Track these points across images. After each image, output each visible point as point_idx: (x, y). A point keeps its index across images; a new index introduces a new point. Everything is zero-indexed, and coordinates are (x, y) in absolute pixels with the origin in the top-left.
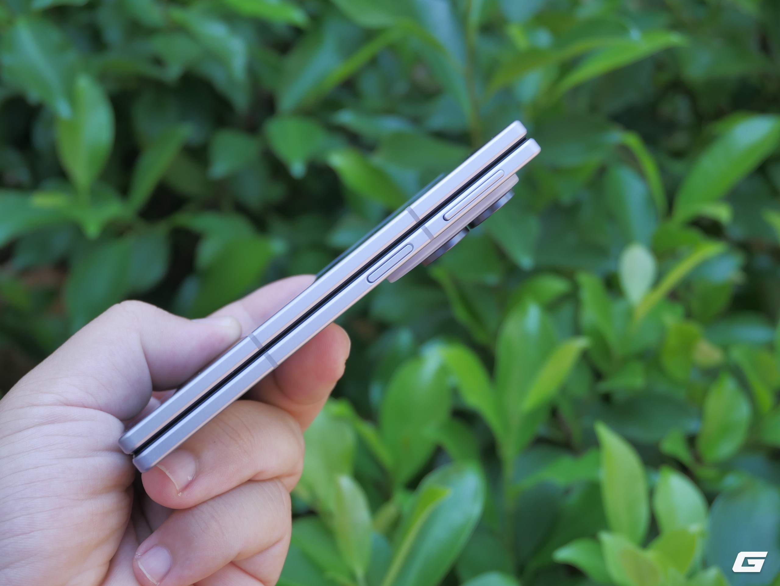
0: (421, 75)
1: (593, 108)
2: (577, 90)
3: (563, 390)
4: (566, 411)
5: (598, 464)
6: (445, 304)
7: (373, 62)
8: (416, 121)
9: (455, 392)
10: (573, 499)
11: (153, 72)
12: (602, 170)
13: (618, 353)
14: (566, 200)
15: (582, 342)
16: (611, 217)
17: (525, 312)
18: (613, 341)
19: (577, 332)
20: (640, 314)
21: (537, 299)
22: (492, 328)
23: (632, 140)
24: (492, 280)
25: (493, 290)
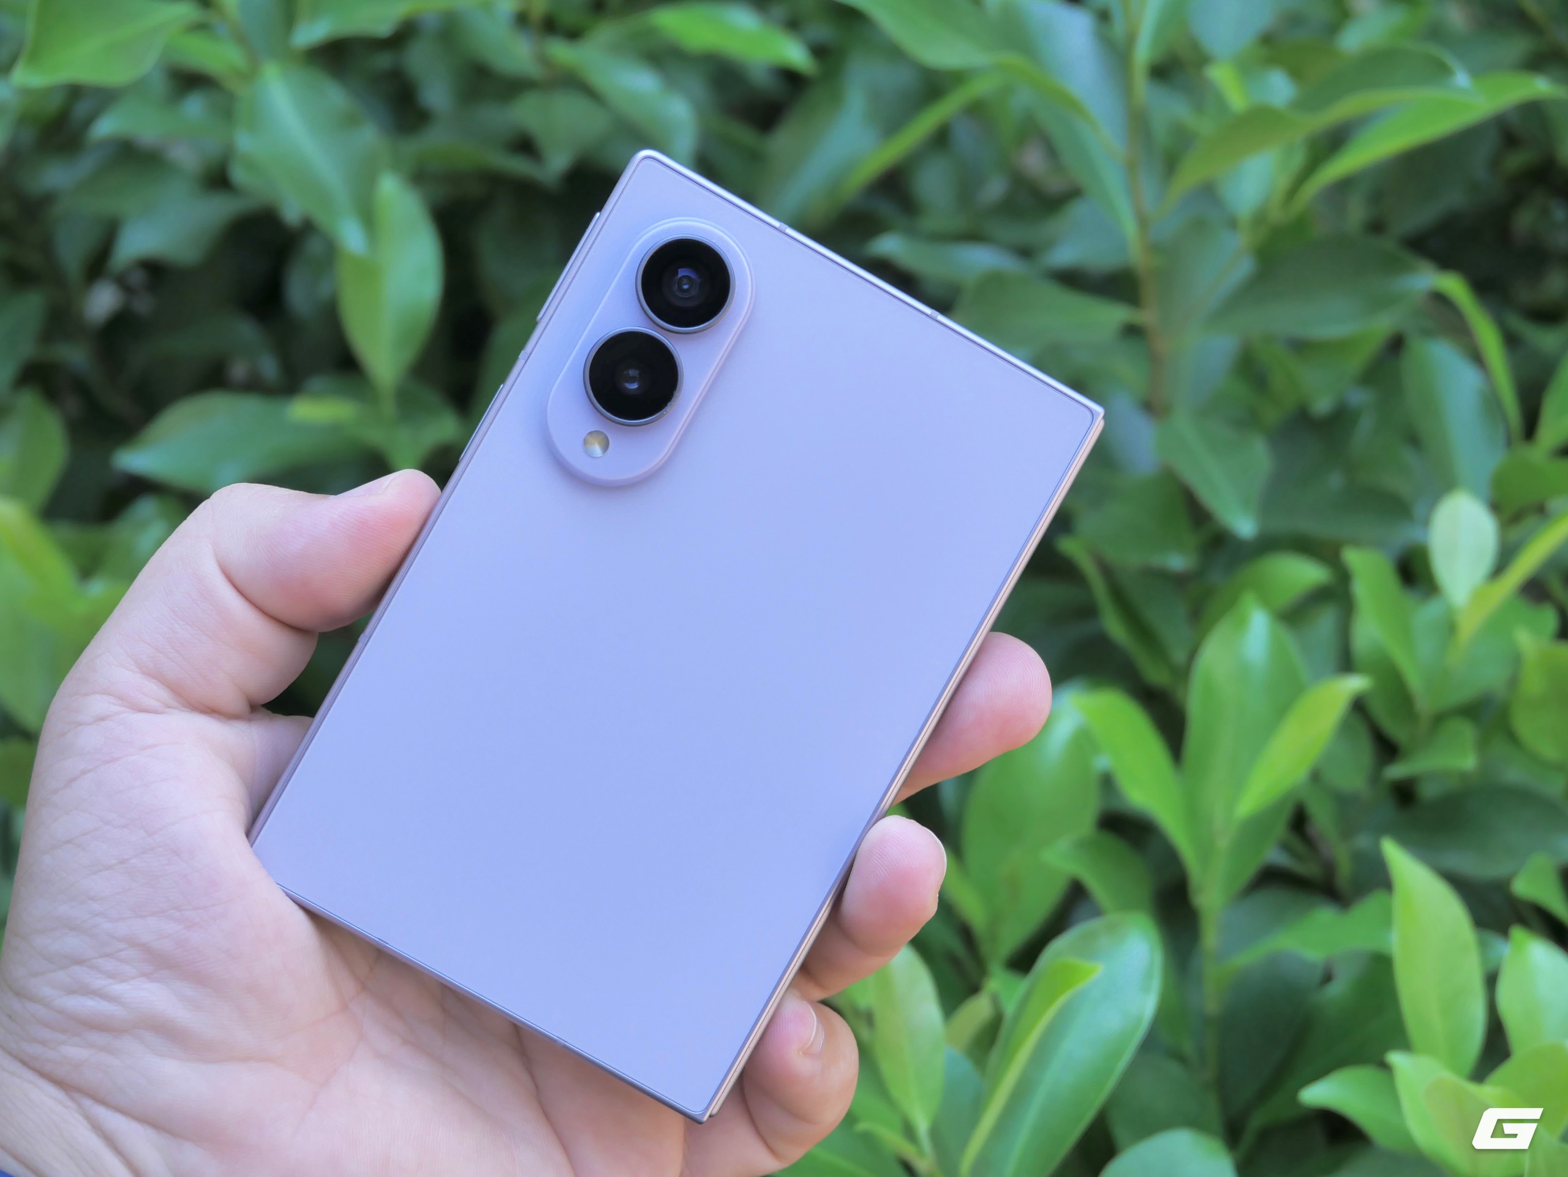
0: (1033, 161)
1: (1376, 227)
2: (1344, 186)
3: (1316, 777)
4: (1322, 819)
5: (1387, 920)
6: (1088, 611)
7: (941, 139)
8: (1025, 252)
9: (1107, 782)
10: (1337, 990)
11: (518, 166)
12: (1396, 345)
13: (1425, 703)
14: (1322, 405)
15: (1355, 684)
16: (1414, 440)
17: (1242, 624)
18: (1414, 680)
19: (1346, 663)
20: (1469, 626)
21: (1265, 601)
22: (1178, 655)
23: (1453, 285)
24: (1178, 561)
25: (1179, 581)
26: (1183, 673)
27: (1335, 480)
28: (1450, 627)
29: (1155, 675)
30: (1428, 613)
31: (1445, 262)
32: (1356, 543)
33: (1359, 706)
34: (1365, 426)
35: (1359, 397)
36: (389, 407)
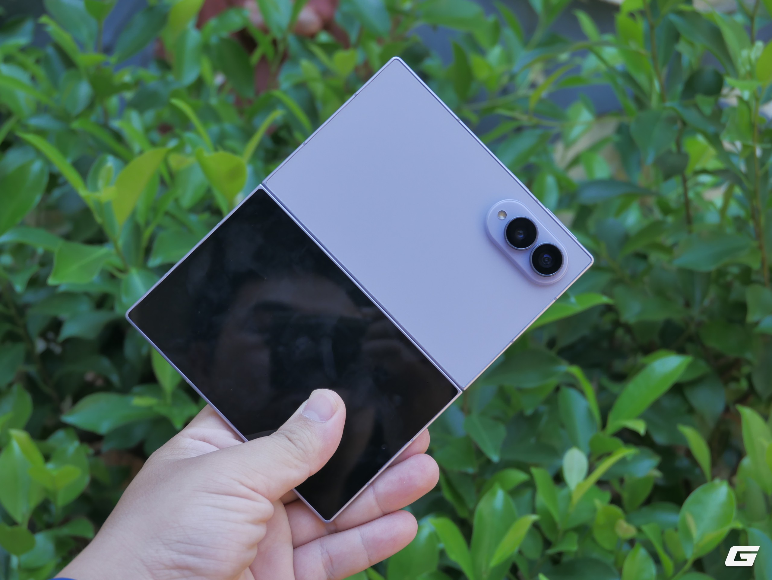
1: (551, 345)
3: (520, 552)
9: (442, 553)
12: (557, 389)
13: (561, 526)
14: (529, 412)
15: (534, 518)
16: (563, 426)
17: (494, 494)
18: (557, 518)
19: (534, 511)
20: (576, 498)
21: (503, 487)
22: (471, 506)
23: (575, 370)
24: (471, 470)
25: (474, 477)
26: (472, 513)
27: (533, 440)
28: (569, 498)
29: (462, 514)
30: (562, 493)
31: (572, 361)
32: (537, 465)
33: (536, 526)
34: (545, 419)
35: (544, 409)
36: (169, 400)
